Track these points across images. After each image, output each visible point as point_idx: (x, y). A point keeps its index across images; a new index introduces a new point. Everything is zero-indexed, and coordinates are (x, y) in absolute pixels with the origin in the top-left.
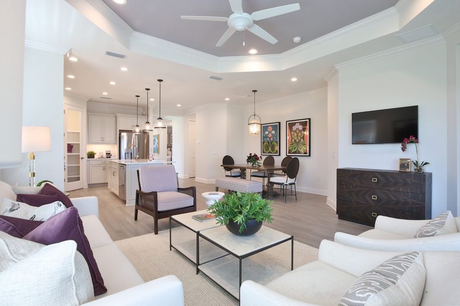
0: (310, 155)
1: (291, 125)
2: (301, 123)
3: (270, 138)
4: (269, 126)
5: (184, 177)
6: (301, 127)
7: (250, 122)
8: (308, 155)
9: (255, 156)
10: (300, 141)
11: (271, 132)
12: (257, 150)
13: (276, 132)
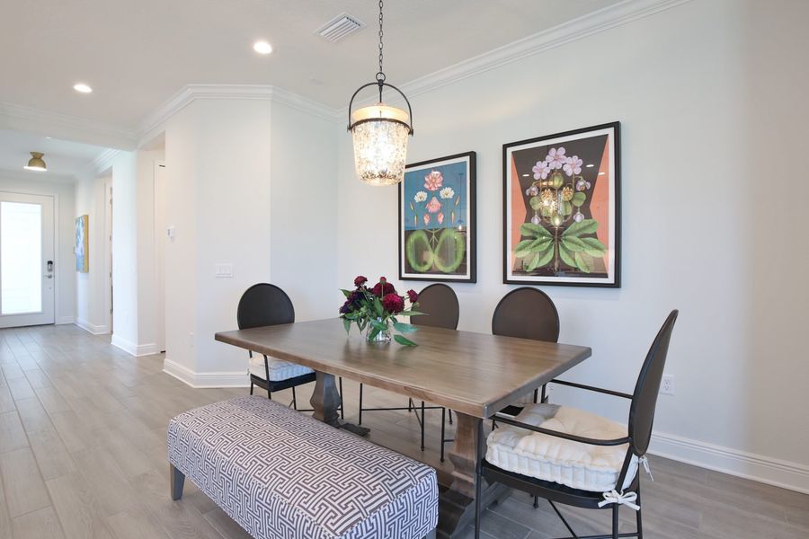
0: (617, 284)
1: (525, 158)
2: (571, 149)
3: (434, 216)
4: (430, 170)
5: (139, 351)
6: (573, 166)
7: (357, 116)
8: (611, 280)
9: (385, 288)
10: (568, 221)
11: (436, 194)
12: (381, 265)
13: (459, 194)
